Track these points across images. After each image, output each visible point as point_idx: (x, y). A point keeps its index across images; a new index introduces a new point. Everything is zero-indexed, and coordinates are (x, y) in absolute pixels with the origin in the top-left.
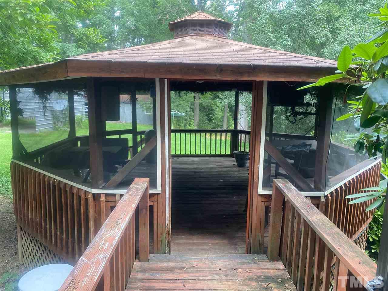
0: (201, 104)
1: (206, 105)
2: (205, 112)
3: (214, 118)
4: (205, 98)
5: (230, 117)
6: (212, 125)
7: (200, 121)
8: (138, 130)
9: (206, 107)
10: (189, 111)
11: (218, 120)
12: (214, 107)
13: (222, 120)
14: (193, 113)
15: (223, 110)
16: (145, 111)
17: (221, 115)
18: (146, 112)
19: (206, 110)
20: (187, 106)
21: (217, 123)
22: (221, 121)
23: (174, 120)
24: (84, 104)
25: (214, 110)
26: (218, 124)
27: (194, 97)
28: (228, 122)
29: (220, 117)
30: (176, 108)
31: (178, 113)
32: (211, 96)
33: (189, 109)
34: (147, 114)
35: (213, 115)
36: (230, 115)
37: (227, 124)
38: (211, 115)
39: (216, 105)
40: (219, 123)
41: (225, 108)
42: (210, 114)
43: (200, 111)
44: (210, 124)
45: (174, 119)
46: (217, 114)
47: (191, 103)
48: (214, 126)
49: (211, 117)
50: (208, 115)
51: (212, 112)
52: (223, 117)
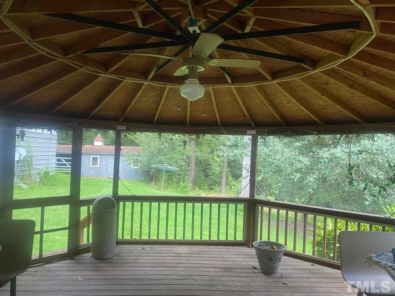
0: (197, 158)
1: (203, 159)
2: (202, 167)
3: (211, 173)
4: (201, 152)
5: (229, 173)
6: (209, 181)
7: (195, 176)
8: (82, 197)
9: (202, 162)
10: (184, 165)
11: (216, 176)
12: (212, 162)
13: (220, 176)
14: (188, 168)
15: (221, 165)
16: (132, 164)
17: (219, 170)
18: (134, 166)
19: (203, 165)
20: (180, 159)
21: (214, 179)
22: (218, 177)
23: (165, 176)
24: (56, 155)
25: (211, 165)
26: (215, 181)
27: (183, 142)
28: (227, 178)
29: (217, 173)
30: (168, 162)
31: (170, 167)
32: (209, 150)
33: (183, 163)
34: (134, 167)
35: (211, 170)
36: (229, 171)
37: (226, 181)
38: (208, 171)
39: (213, 159)
40: (217, 180)
41: (223, 163)
42: (206, 169)
43: (195, 165)
44: (207, 181)
45: (165, 174)
46: (214, 170)
47: (187, 157)
48: (212, 182)
49: (208, 172)
50: (204, 171)
51: (210, 167)
52: (221, 173)
